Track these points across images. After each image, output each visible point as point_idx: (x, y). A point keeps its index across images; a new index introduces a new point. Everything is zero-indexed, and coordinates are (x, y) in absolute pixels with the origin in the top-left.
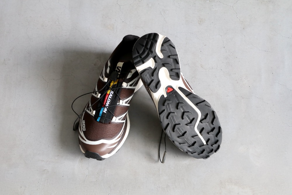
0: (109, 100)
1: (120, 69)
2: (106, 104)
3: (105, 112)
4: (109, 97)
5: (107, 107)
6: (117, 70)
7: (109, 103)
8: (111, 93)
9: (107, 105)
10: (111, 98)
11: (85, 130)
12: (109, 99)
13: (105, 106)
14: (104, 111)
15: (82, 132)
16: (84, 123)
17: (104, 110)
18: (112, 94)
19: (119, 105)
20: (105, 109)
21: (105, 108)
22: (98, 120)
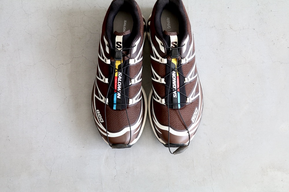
0: (119, 84)
1: (121, 45)
2: (117, 89)
3: (120, 98)
4: (119, 80)
5: (120, 92)
6: (117, 46)
7: (120, 87)
8: (119, 75)
9: (119, 89)
10: (121, 80)
11: (103, 121)
12: (119, 82)
13: (117, 92)
14: (118, 97)
15: (101, 124)
16: (99, 113)
17: (117, 96)
18: (121, 75)
19: (132, 86)
20: (118, 95)
21: (118, 93)
22: (115, 108)
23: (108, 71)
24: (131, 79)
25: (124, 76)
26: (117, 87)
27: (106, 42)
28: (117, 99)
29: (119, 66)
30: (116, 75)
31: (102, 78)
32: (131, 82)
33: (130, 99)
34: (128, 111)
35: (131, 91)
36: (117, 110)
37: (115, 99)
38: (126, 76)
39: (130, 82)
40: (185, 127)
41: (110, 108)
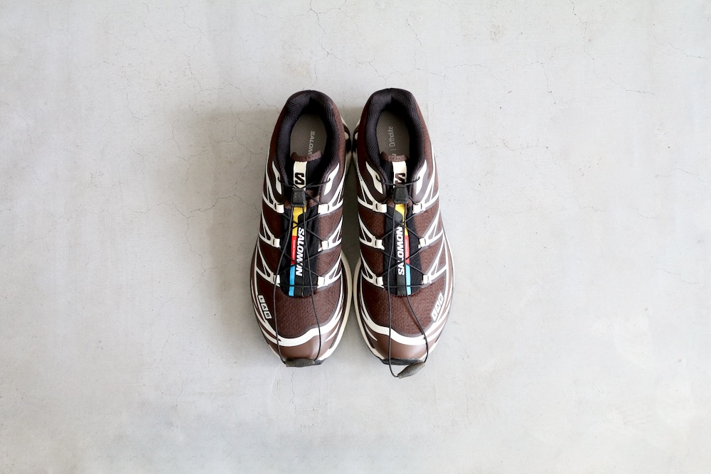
0: (300, 249)
1: (304, 178)
2: (296, 258)
3: (301, 275)
4: (299, 242)
5: (302, 264)
6: (296, 182)
7: (302, 255)
8: (300, 232)
9: (300, 259)
10: (303, 243)
11: (270, 317)
12: (299, 247)
13: (296, 263)
14: (298, 273)
15: (266, 321)
16: (263, 301)
17: (296, 271)
18: (303, 234)
19: (323, 252)
20: (297, 269)
21: (297, 266)
22: (291, 293)
23: (280, 225)
24: (321, 241)
25: (309, 237)
26: (296, 254)
27: (277, 174)
28: (296, 276)
29: (300, 217)
30: (294, 233)
31: (269, 238)
32: (321, 246)
33: (319, 278)
34: (316, 298)
35: (322, 263)
36: (296, 296)
37: (292, 277)
38: (312, 236)
39: (319, 245)
40: (419, 327)
41: (282, 293)
